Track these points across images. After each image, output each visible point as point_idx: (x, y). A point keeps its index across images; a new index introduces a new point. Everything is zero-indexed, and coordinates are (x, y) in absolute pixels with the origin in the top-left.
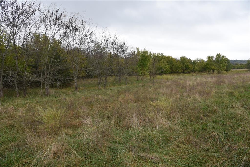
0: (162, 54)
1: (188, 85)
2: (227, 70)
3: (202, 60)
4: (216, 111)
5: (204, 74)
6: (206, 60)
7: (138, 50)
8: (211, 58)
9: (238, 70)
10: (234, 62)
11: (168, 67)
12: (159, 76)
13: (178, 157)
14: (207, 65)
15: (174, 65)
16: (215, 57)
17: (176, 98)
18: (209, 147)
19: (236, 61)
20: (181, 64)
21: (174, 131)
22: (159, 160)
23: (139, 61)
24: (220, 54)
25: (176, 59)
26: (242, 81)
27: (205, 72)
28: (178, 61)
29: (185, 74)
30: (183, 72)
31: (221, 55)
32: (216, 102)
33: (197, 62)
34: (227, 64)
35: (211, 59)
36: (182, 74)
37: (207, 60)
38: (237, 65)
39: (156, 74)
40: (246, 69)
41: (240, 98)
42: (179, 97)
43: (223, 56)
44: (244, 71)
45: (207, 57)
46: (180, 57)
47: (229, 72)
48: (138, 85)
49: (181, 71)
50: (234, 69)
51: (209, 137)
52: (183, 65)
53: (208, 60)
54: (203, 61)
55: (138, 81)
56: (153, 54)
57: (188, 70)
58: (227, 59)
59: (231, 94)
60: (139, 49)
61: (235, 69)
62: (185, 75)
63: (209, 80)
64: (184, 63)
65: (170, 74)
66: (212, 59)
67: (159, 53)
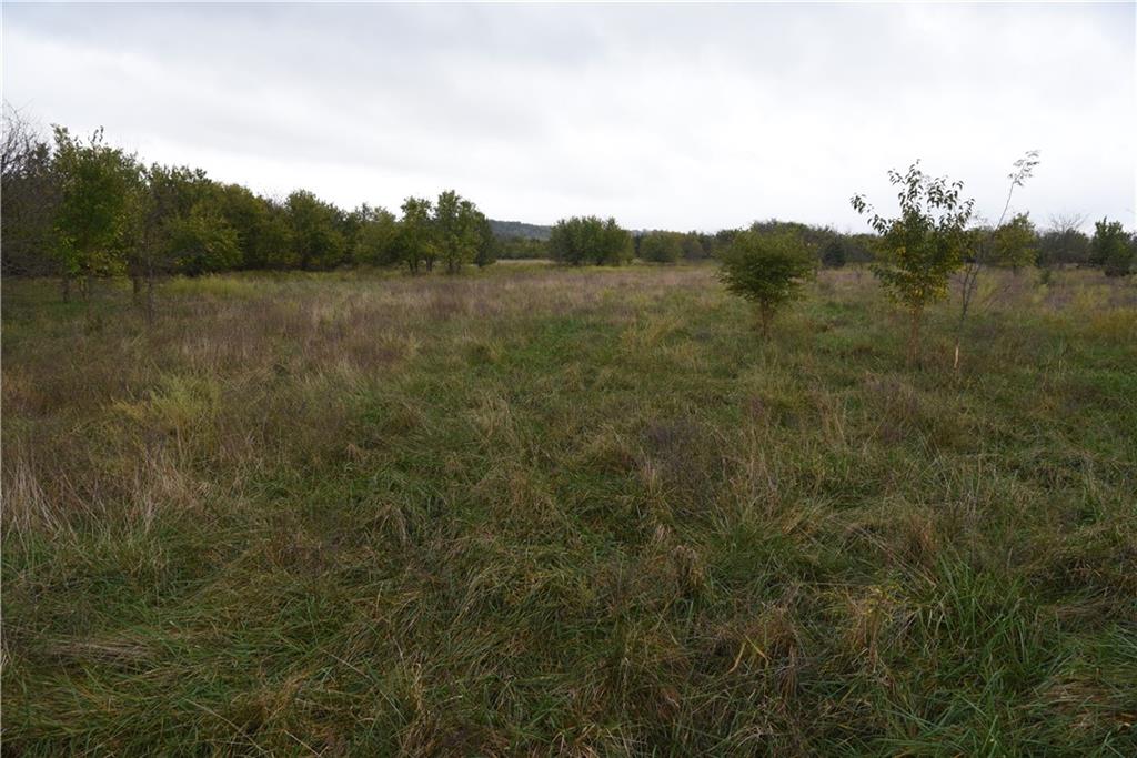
0: (200, 173)
1: (315, 319)
2: (480, 262)
3: (385, 214)
4: (412, 424)
5: (391, 273)
6: (400, 215)
7: (65, 143)
8: (419, 208)
9: (521, 262)
10: (510, 232)
11: (229, 239)
12: (181, 281)
13: (238, 625)
14: (406, 237)
15: (262, 231)
16: (437, 206)
17: (255, 380)
18: (367, 564)
19: (517, 225)
20: (291, 227)
21: (226, 522)
22: (145, 654)
23: (66, 201)
24: (456, 195)
25: (270, 201)
26: (525, 303)
27: (396, 264)
28: (279, 210)
29: (310, 274)
30: (305, 266)
31: (457, 198)
32: (416, 389)
33: (365, 223)
34: (479, 239)
35: (420, 212)
36: (299, 272)
37: (404, 214)
38: (519, 245)
39: (171, 272)
40: (546, 262)
41: (508, 367)
42: (266, 373)
43: (466, 205)
44: (541, 266)
45: (405, 203)
46: (289, 193)
47: (487, 268)
48: (66, 324)
49: (294, 257)
50: (509, 257)
51: (370, 525)
52: (301, 233)
53: (407, 217)
54: (386, 218)
55: (68, 307)
56: (153, 168)
57: (326, 257)
58: (479, 215)
59: (479, 355)
60: (71, 135)
61: (511, 258)
62: (309, 278)
63: (410, 299)
64: (305, 226)
65: (244, 272)
66: (425, 214)
67: (183, 168)
